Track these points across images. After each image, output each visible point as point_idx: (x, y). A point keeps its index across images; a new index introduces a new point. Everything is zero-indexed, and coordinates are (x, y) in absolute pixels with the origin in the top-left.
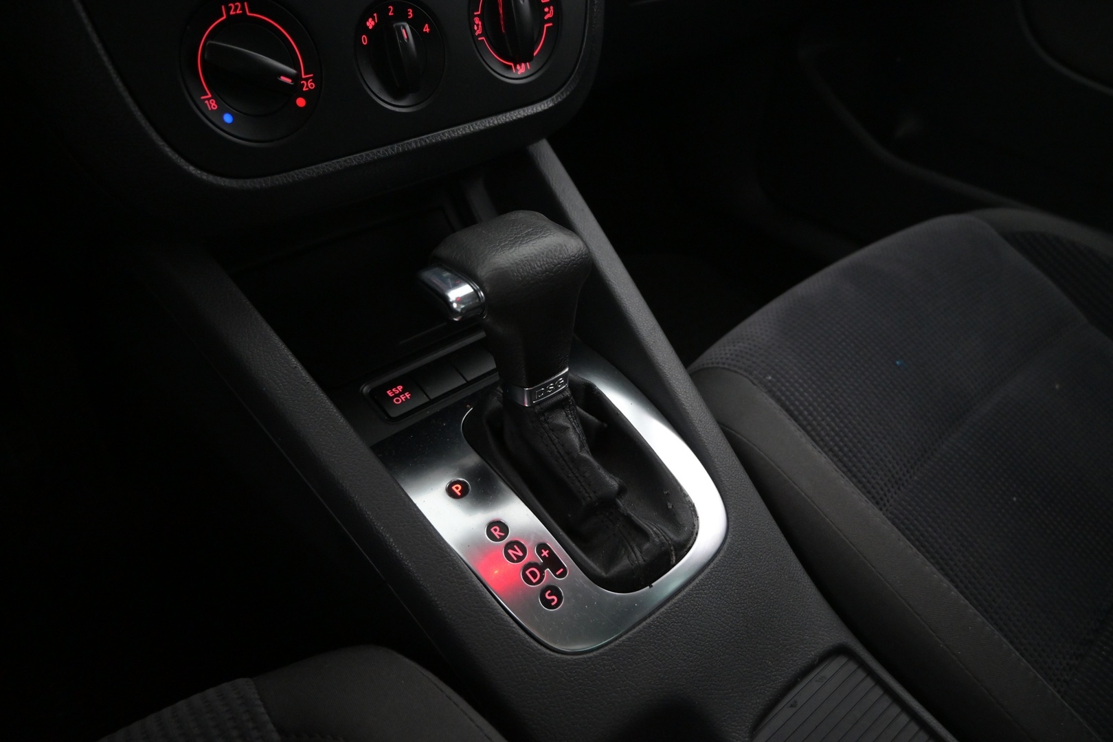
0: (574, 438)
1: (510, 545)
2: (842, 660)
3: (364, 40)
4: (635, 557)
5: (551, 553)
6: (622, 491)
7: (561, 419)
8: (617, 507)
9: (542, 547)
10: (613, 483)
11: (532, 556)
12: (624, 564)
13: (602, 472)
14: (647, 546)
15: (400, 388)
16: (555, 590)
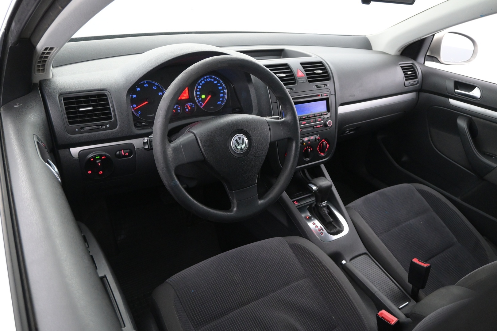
0: (326, 212)
1: (316, 226)
2: (366, 255)
3: (304, 151)
4: (335, 230)
5: (322, 228)
6: (333, 221)
7: (325, 209)
8: (332, 223)
9: (320, 227)
10: (332, 220)
11: (319, 228)
12: (333, 231)
13: (330, 218)
14: (336, 229)
15: (296, 202)
16: (322, 233)
